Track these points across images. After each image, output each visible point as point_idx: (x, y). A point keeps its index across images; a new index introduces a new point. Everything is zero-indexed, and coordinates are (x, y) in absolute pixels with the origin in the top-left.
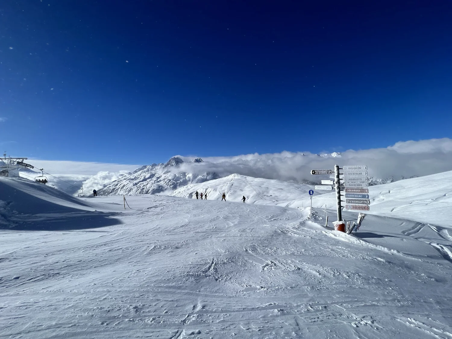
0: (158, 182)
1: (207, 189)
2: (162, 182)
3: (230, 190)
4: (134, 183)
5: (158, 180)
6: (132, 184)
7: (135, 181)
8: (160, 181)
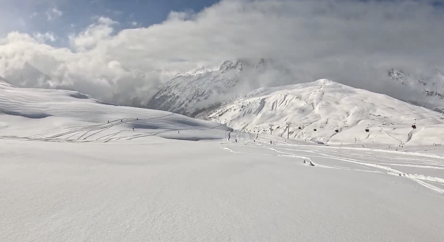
0: (215, 82)
1: (286, 95)
2: (220, 82)
3: (321, 100)
4: (189, 82)
5: (216, 80)
6: (187, 83)
7: (190, 80)
8: (218, 81)
